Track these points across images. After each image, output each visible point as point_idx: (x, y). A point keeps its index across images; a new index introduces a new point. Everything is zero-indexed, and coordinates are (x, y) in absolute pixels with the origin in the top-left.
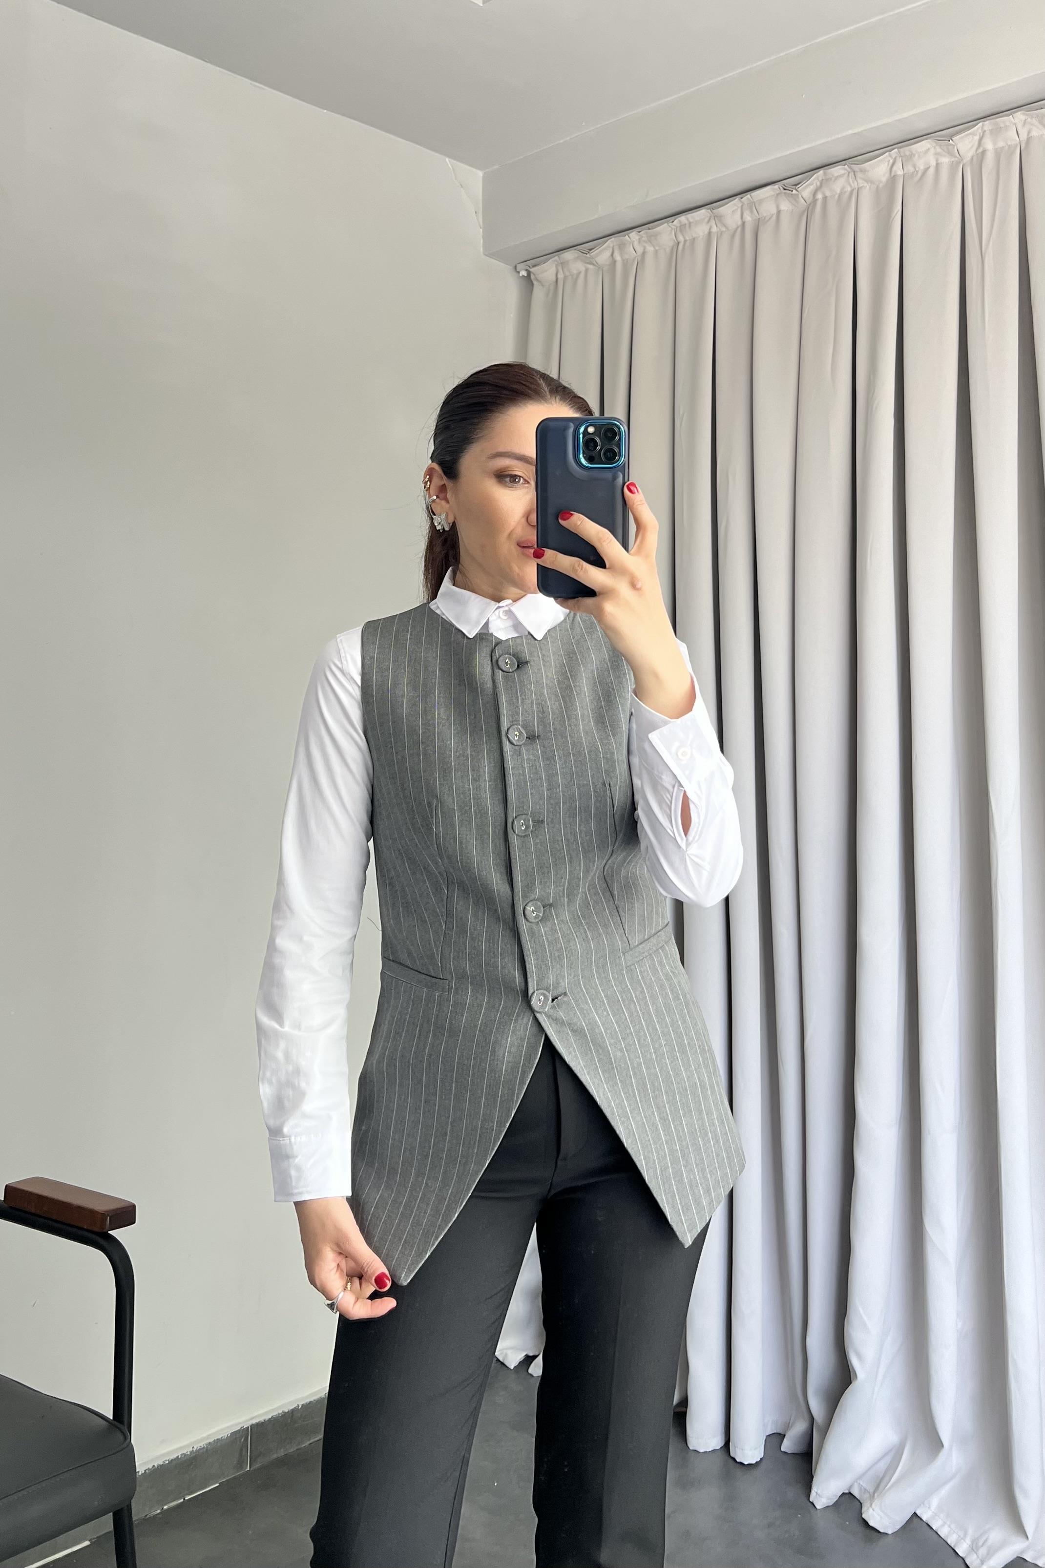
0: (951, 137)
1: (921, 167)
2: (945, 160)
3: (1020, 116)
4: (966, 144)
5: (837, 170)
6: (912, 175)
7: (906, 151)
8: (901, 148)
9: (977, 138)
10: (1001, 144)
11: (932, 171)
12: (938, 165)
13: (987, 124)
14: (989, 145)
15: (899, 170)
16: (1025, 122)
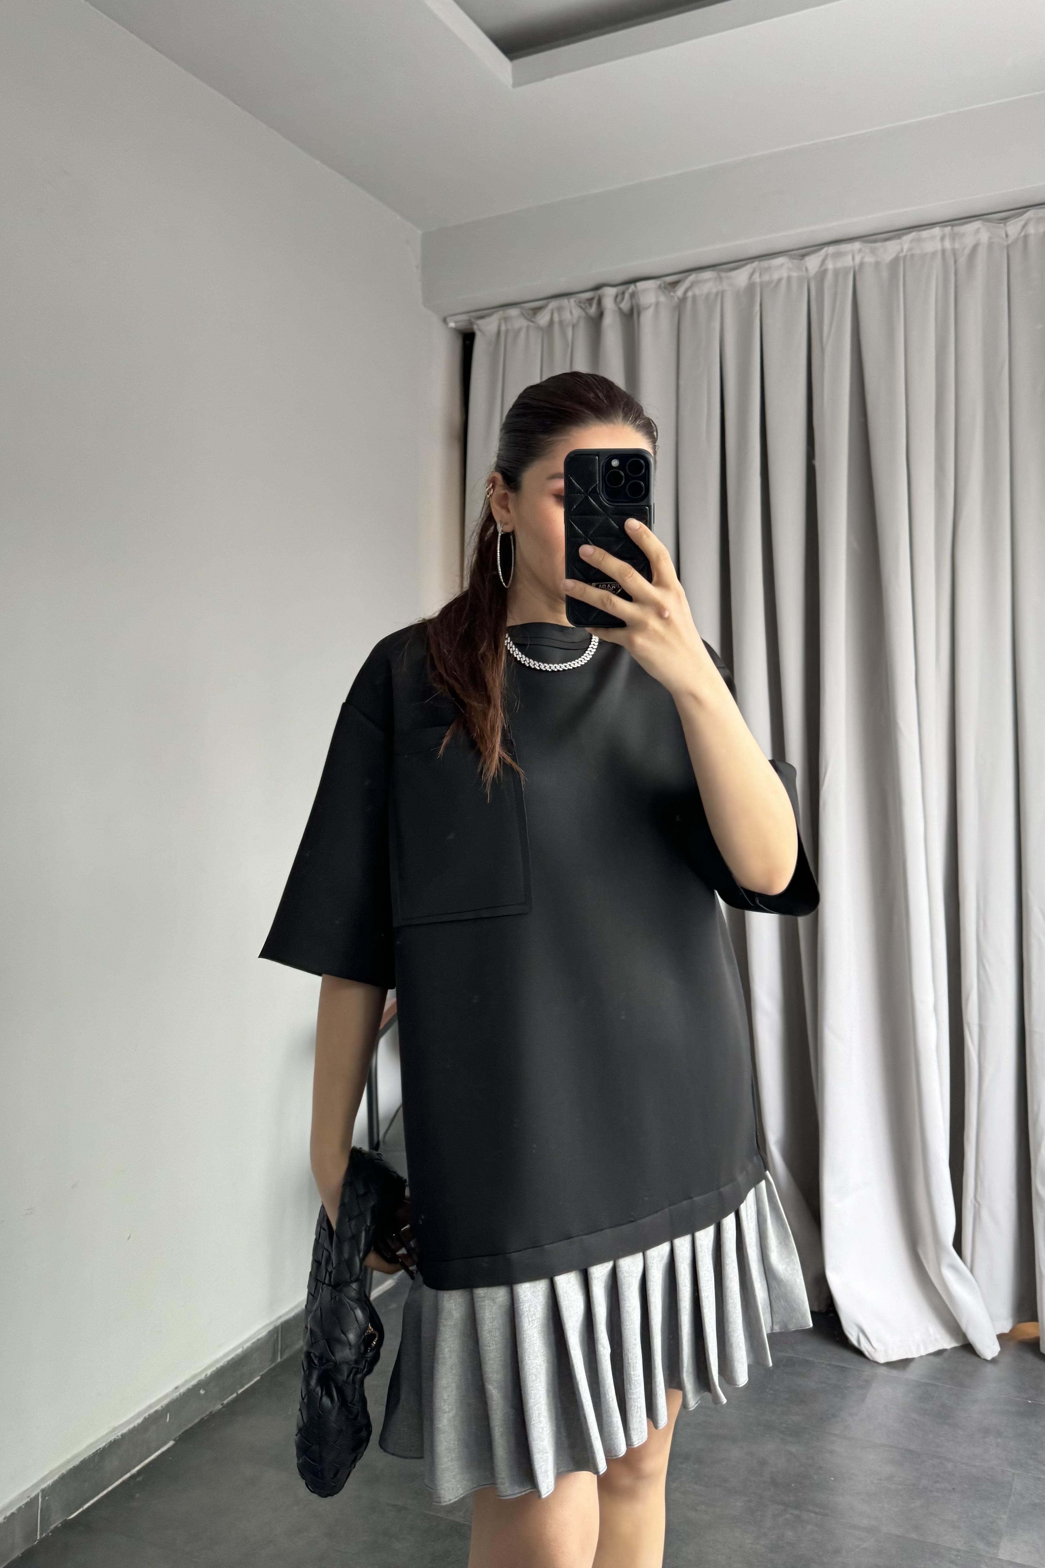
0: (803, 256)
1: (776, 276)
2: (794, 274)
3: (857, 245)
4: (813, 263)
5: (707, 275)
6: (769, 283)
7: (765, 264)
8: (760, 261)
9: (821, 259)
10: (840, 264)
11: (784, 282)
12: (789, 279)
13: (831, 249)
14: (830, 265)
15: (757, 278)
16: (860, 250)
